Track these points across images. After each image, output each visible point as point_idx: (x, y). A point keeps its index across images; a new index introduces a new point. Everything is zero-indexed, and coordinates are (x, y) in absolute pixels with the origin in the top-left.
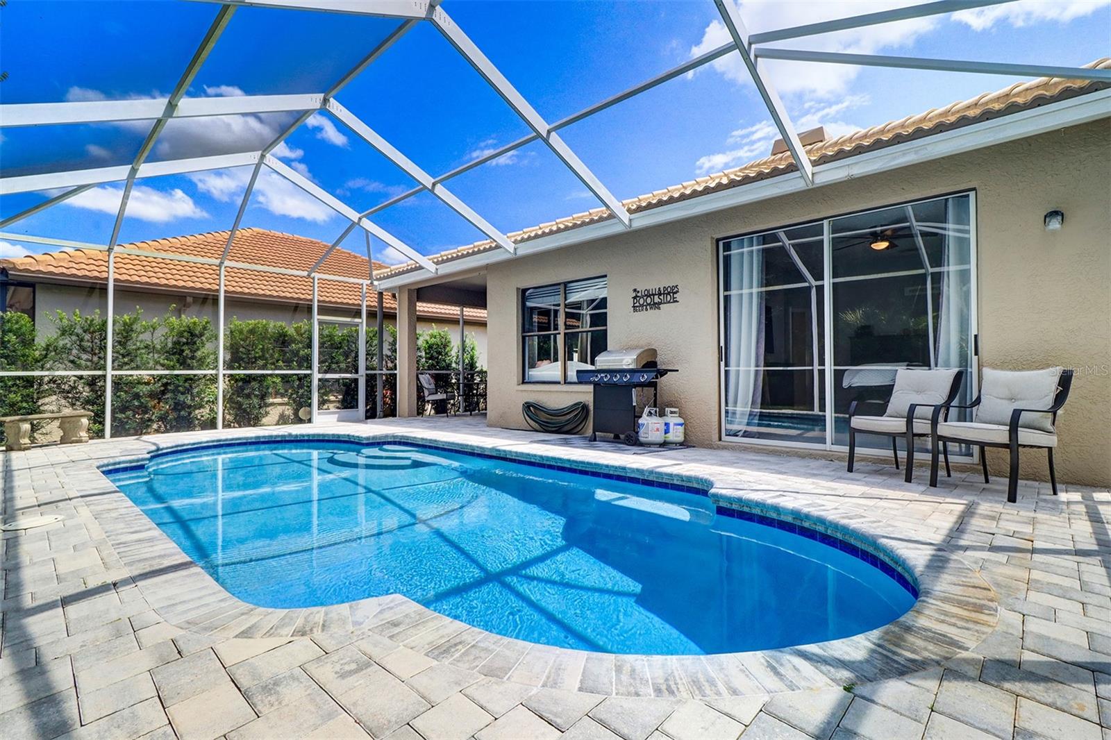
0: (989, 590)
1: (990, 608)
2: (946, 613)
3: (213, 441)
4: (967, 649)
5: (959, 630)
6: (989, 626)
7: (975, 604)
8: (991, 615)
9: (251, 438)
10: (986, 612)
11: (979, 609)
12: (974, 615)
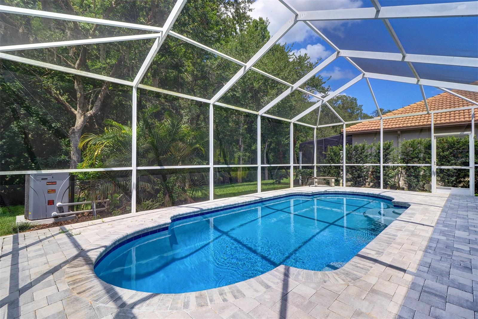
0: (78, 294)
1: (71, 284)
2: (82, 274)
3: (351, 192)
4: (67, 268)
5: (73, 271)
6: (66, 278)
7: (77, 283)
8: (69, 282)
9: (366, 193)
10: (71, 282)
11: (74, 282)
12: (74, 278)
